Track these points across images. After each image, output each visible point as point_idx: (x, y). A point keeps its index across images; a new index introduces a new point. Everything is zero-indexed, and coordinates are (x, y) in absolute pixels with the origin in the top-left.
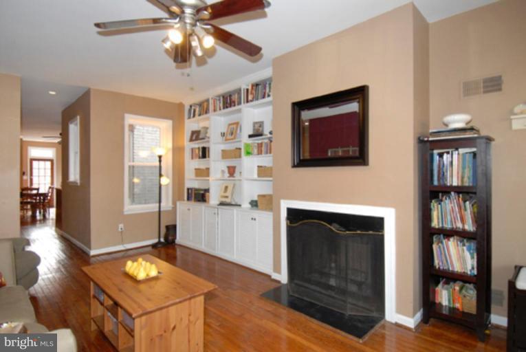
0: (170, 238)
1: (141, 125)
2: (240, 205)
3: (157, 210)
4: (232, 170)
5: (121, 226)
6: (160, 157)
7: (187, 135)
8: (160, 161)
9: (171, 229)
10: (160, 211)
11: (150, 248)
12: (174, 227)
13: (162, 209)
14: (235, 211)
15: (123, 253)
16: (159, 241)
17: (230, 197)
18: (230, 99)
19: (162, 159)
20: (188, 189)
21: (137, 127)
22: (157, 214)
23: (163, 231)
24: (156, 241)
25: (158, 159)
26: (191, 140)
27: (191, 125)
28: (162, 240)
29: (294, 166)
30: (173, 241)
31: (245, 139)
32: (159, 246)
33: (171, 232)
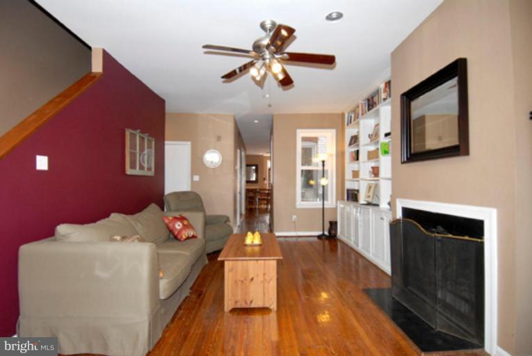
0: (333, 232)
1: (324, 137)
2: (378, 205)
3: (321, 207)
4: (376, 170)
5: (294, 217)
6: (323, 162)
7: (347, 140)
8: (323, 165)
9: (333, 225)
10: (323, 208)
11: (316, 239)
12: (336, 223)
13: (325, 206)
14: (371, 210)
15: (294, 239)
16: (323, 234)
17: (371, 197)
18: (373, 101)
19: (325, 163)
20: (348, 190)
21: (320, 139)
22: (321, 211)
23: (327, 226)
24: (321, 233)
25: (321, 163)
26: (350, 144)
27: (350, 132)
28: (326, 233)
29: (403, 163)
30: (335, 235)
31: (382, 139)
32: (324, 237)
33: (334, 227)
